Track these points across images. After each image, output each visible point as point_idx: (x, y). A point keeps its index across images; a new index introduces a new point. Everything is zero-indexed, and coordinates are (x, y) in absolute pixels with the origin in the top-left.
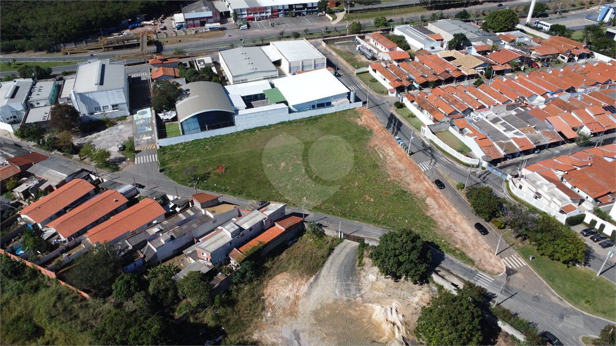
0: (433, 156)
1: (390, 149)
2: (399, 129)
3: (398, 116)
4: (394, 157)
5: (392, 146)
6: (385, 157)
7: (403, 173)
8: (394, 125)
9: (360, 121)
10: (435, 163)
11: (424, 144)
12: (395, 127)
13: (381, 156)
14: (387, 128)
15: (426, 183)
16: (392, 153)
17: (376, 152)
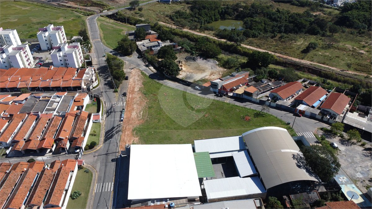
0: (111, 108)
1: (132, 116)
2: (113, 128)
3: (102, 138)
4: (135, 112)
5: (129, 119)
6: (140, 112)
7: (138, 102)
8: (112, 132)
9: (135, 141)
10: (115, 104)
11: (107, 116)
12: (114, 130)
13: (142, 113)
14: (120, 131)
15: (130, 96)
16: (134, 114)
17: (143, 115)
